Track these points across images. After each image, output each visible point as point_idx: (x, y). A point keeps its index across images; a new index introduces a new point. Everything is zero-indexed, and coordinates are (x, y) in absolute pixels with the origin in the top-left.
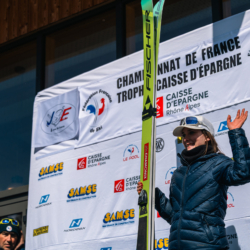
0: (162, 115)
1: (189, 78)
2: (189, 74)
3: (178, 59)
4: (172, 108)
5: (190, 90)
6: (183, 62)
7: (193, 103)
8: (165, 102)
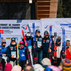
0: (3, 33)
1: (9, 28)
2: (9, 27)
3: (7, 24)
4: (5, 33)
5: (9, 30)
6: (8, 25)
7: (10, 33)
8: (4, 31)
